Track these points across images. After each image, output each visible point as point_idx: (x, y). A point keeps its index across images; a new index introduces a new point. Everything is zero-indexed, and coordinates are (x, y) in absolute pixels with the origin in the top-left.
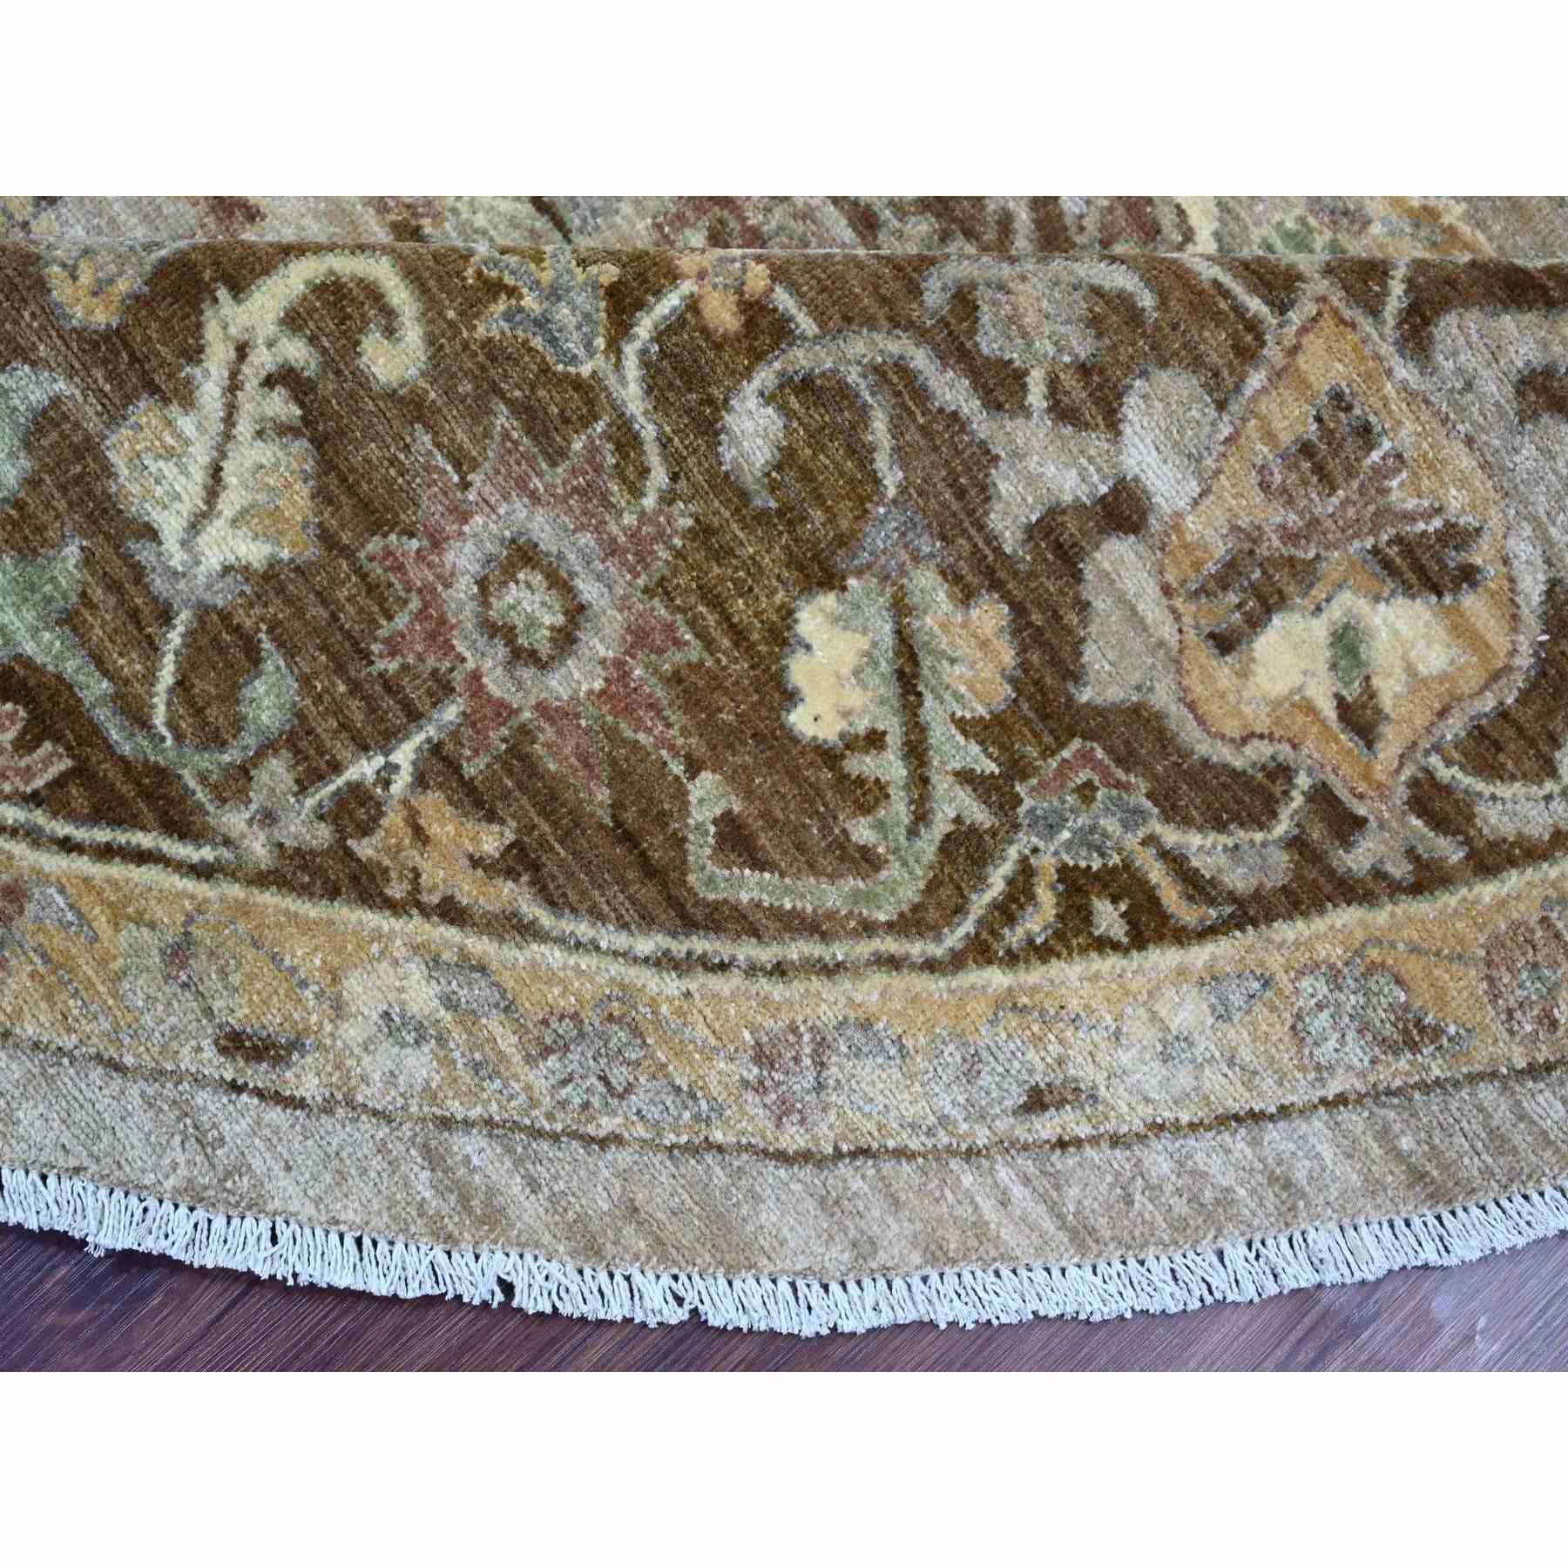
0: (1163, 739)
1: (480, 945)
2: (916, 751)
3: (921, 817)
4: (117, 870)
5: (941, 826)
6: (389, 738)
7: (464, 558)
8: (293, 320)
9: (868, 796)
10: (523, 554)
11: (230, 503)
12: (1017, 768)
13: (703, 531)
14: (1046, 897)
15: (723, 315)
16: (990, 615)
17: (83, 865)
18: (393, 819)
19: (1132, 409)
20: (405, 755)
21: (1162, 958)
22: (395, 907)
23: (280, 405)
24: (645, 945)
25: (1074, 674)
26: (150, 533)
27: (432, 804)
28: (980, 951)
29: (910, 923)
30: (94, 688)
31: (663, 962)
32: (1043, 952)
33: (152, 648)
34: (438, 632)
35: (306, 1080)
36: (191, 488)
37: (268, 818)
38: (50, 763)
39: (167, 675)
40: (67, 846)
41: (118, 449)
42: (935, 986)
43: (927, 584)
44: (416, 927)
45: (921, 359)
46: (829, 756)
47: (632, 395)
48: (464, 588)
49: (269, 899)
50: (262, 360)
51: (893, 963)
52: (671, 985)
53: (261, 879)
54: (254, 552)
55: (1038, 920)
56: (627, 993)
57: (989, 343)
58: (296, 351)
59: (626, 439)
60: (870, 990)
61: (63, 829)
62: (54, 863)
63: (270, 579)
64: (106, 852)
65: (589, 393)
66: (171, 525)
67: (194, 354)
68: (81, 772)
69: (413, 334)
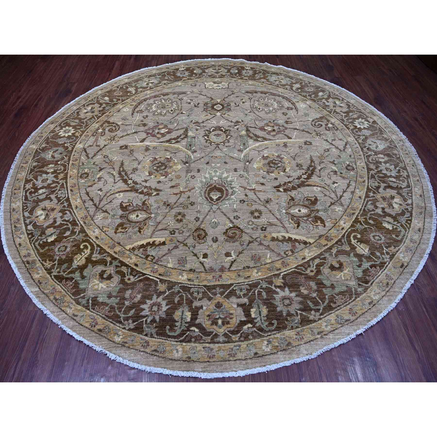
0: (398, 214)
1: (400, 251)
2: (394, 225)
3: (399, 227)
4: (387, 268)
6: (383, 249)
7: (373, 239)
8: (354, 239)
9: (396, 229)
10: (374, 236)
11: (364, 249)
12: (398, 221)
13: (376, 227)
15: (364, 220)
16: (387, 217)
17: (386, 270)
18: (389, 251)
19: (378, 205)
20: (385, 249)
21: (413, 221)
22: (396, 254)
23: (359, 243)
24: (403, 244)
25: (392, 215)
26: (364, 254)
27: (389, 249)
28: (409, 229)
29: (406, 231)
30: (373, 263)
31: (404, 243)
32: (410, 226)
33: (372, 258)
34: (376, 243)
35: (406, 264)
36: (363, 251)
37: (386, 258)
38: (378, 268)
39: (374, 258)
40: (384, 270)
41: (358, 252)
42: (410, 232)
43: (384, 219)
44: (398, 254)
45: (371, 213)
46: (393, 229)
47: (366, 226)
48: (375, 240)
49: (392, 261)
50: (356, 242)
51: (408, 233)
52: (405, 244)
53: (391, 260)
54: (368, 249)
55: (408, 225)
56: (405, 246)
57: (371, 210)
58: (356, 240)
59: (369, 228)
60: (409, 235)
61: (383, 270)
62: (385, 271)
63: (370, 249)
64: (386, 268)
65: (365, 228)
66: (364, 253)
67: (354, 245)
68: (380, 266)
69: (358, 234)
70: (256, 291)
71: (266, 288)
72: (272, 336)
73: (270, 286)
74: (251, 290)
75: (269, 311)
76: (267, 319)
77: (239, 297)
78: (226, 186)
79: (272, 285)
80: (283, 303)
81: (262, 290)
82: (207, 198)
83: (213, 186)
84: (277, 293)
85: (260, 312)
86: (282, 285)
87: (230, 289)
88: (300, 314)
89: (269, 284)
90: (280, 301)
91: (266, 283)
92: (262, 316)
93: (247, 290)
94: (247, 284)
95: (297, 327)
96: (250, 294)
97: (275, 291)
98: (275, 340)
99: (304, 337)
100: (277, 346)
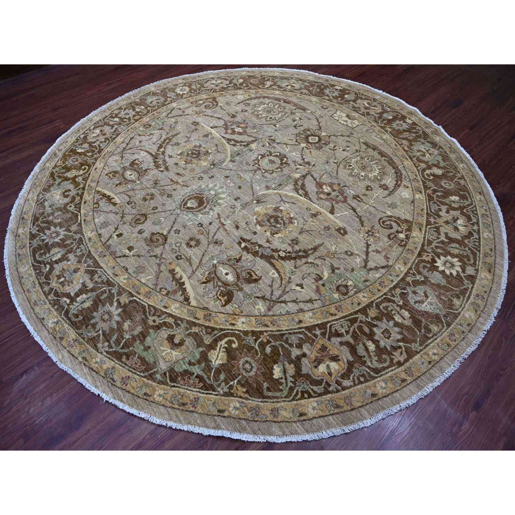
0: (310, 377)
1: (244, 401)
2: (286, 379)
3: (287, 386)
4: (208, 395)
5: (289, 387)
6: (234, 380)
7: (241, 363)
8: (226, 343)
9: (281, 384)
10: (247, 362)
11: (219, 358)
12: (296, 380)
13: (264, 359)
14: (300, 394)
15: (265, 341)
16: (292, 366)
17: (205, 395)
18: (235, 388)
19: (303, 346)
20: (236, 381)
21: (312, 399)
22: (235, 397)
23: (224, 350)
24: (260, 400)
25: (301, 370)
26: (211, 362)
27: (239, 386)
28: (293, 400)
29: (285, 397)
30: (205, 376)
31: (261, 402)
32: (300, 399)
33: (211, 372)
34: (239, 369)
35: (226, 414)
36: (215, 357)
37: (222, 389)
38: (201, 385)
39: (212, 375)
40: (203, 393)
41: (209, 355)
42: (289, 403)
43: (286, 363)
44: (237, 398)
45: (283, 343)
46: (277, 380)
47: (257, 348)
48: (241, 365)
49: (223, 398)
50: (223, 346)
51: (285, 401)
52: (262, 404)
53: (222, 395)
54: (221, 362)
55: (299, 396)
56: (258, 405)
57: (290, 342)
58: (226, 345)
59: (256, 351)
60: (282, 404)
61: (203, 391)
62: (202, 395)
63: (222, 365)
64: (207, 394)
65: (253, 348)
66: (213, 361)
67: (217, 346)
68: (204, 385)
69: (237, 344)
70: (104, 288)
71: (112, 294)
72: (63, 322)
73: (116, 295)
74: (104, 283)
75: (88, 308)
76: (81, 311)
77: (92, 280)
78: (210, 204)
79: (117, 296)
80: (103, 315)
81: (108, 292)
82: (184, 200)
83: (202, 196)
84: (111, 305)
85: (85, 301)
86: (123, 304)
87: (96, 269)
88: (99, 334)
89: (117, 293)
90: (104, 311)
91: (117, 291)
92: (82, 305)
93: (102, 281)
94: (108, 278)
95: (83, 338)
96: (99, 285)
97: (113, 302)
98: (60, 326)
99: (74, 347)
100: (56, 331)
